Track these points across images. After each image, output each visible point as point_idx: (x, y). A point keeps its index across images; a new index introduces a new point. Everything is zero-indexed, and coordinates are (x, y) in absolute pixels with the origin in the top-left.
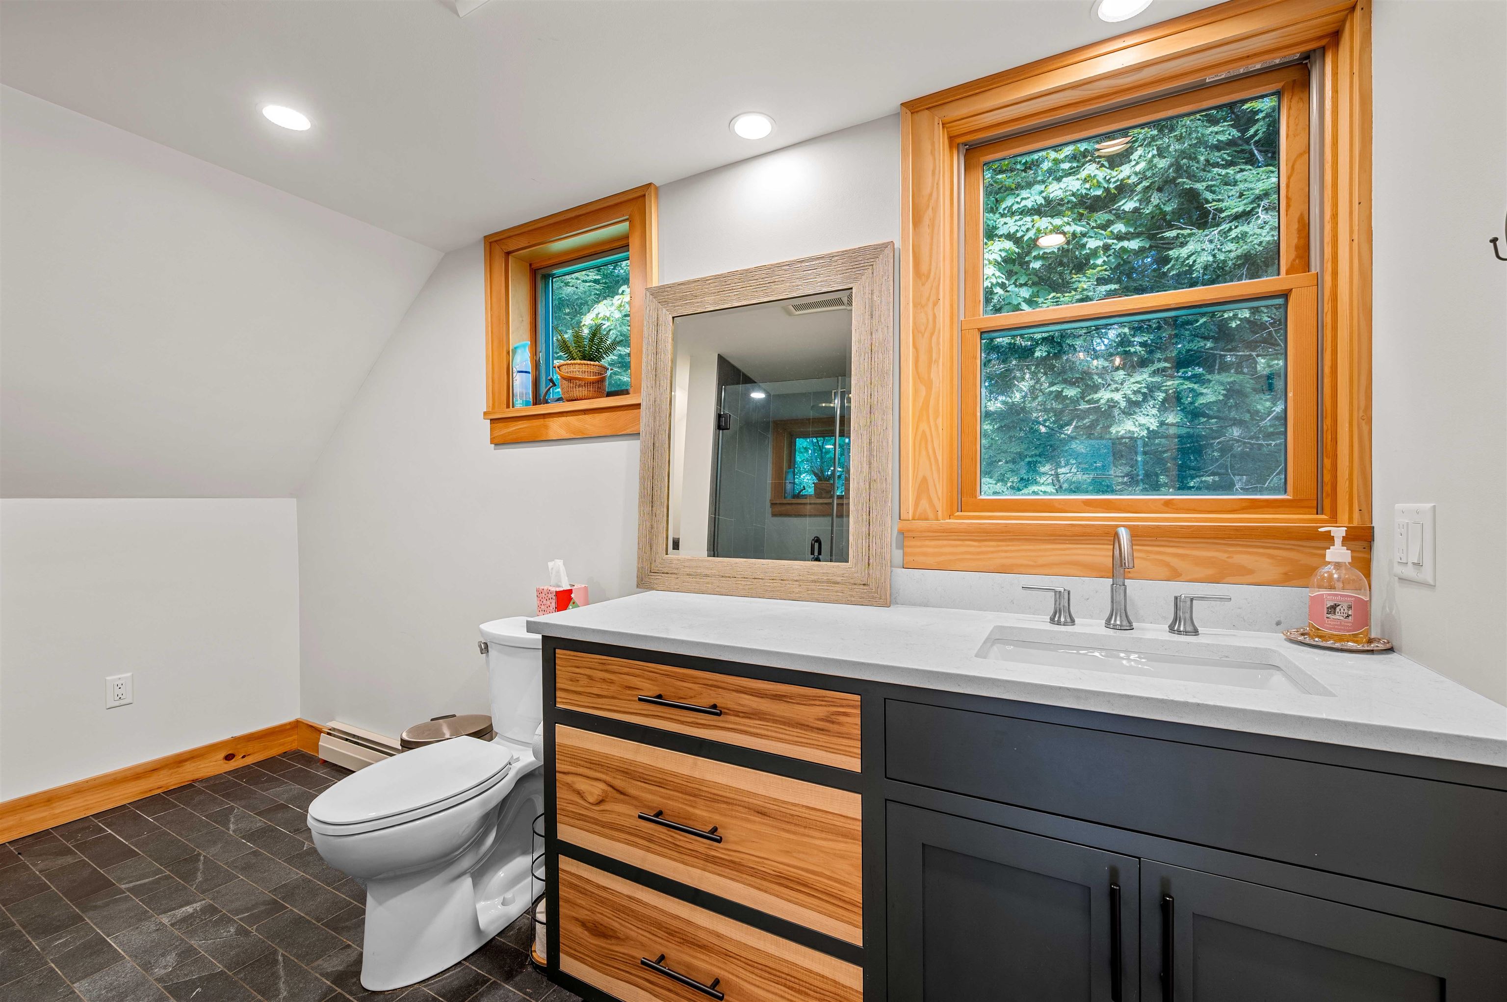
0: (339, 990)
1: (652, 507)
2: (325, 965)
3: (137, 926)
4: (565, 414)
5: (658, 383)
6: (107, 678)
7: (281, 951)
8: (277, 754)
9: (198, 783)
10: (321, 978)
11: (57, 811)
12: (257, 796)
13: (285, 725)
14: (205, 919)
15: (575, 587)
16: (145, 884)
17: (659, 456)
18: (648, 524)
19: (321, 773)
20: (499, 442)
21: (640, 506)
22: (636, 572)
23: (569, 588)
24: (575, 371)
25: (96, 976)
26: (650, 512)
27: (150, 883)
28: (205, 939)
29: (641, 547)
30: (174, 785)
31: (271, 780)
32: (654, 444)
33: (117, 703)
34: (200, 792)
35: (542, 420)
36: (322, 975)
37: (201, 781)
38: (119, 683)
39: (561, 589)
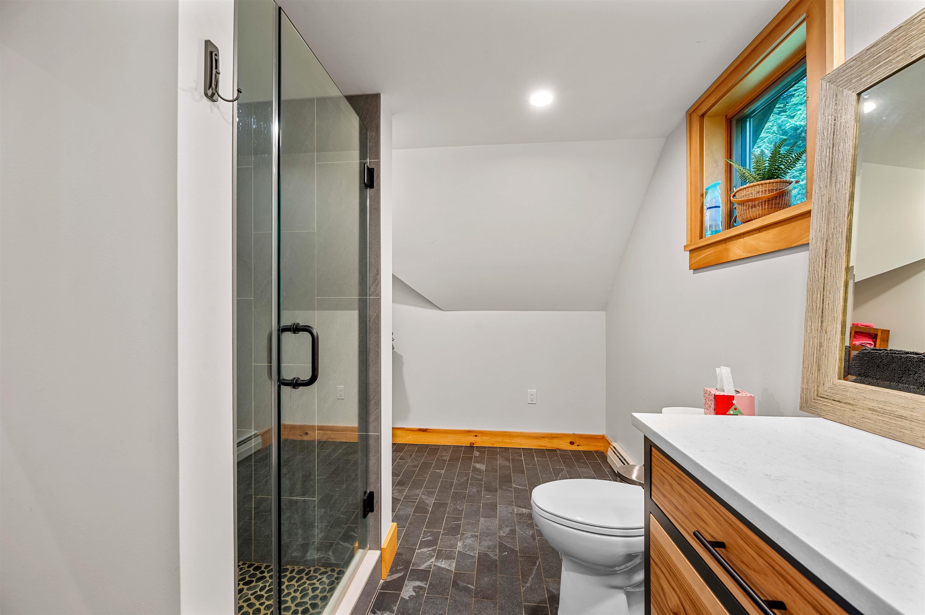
0: (548, 605)
1: (822, 322)
2: (551, 584)
3: (507, 506)
4: (742, 236)
5: (834, 179)
6: (529, 390)
7: (540, 560)
8: (593, 450)
9: (558, 451)
10: (546, 590)
11: (512, 441)
12: (574, 469)
13: (598, 436)
14: (526, 520)
15: (739, 395)
16: (519, 488)
17: (833, 263)
18: (816, 342)
19: (607, 470)
20: (696, 268)
21: (806, 320)
22: (800, 392)
23: (732, 393)
24: (749, 194)
25: (487, 519)
26: (819, 328)
27: (521, 489)
28: (521, 530)
29: (807, 366)
30: (550, 447)
31: (585, 463)
32: (826, 250)
33: (531, 402)
34: (557, 455)
35: (724, 245)
36: (547, 588)
37: (560, 450)
38: (532, 393)
39: (722, 394)
